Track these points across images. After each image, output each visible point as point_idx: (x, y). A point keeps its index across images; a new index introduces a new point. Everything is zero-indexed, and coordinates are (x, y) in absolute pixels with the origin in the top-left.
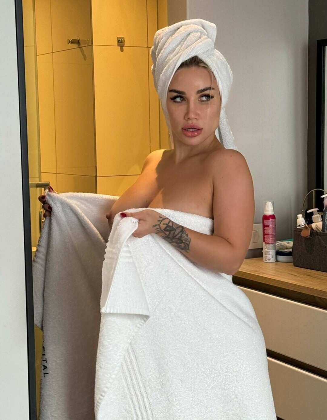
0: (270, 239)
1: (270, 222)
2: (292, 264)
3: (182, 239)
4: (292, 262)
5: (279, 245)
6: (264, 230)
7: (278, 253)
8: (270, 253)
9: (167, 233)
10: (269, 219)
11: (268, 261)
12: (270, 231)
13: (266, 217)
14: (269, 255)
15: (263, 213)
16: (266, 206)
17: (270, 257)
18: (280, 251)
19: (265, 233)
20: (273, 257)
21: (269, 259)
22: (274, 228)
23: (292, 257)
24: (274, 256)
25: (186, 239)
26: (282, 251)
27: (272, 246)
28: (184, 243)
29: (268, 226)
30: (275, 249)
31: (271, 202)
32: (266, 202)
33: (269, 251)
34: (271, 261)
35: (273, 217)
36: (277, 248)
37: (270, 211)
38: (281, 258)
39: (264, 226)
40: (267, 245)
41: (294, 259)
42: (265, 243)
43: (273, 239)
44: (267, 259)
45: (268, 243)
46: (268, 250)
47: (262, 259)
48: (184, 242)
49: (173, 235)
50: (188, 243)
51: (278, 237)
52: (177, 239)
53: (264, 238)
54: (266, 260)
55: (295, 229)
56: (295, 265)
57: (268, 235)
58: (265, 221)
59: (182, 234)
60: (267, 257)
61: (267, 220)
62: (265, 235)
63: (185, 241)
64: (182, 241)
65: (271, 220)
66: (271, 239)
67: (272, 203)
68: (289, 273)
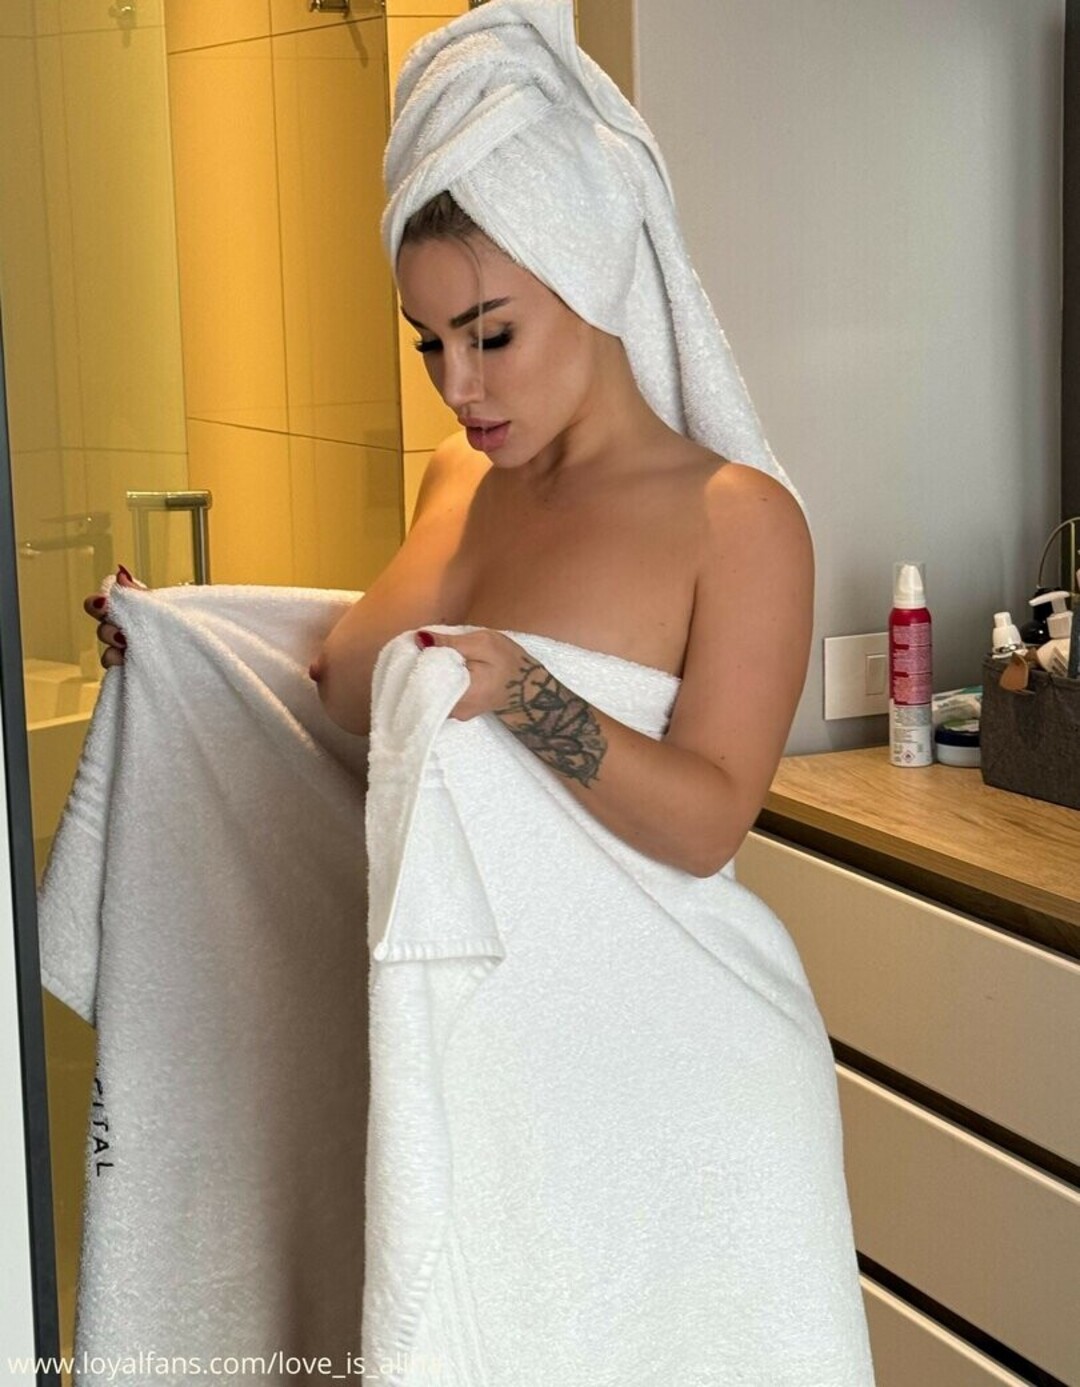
0: (912, 689)
1: (912, 634)
2: (978, 773)
3: (581, 740)
4: (975, 768)
5: (951, 706)
6: (892, 659)
7: (942, 736)
8: (911, 738)
9: (538, 714)
10: (908, 624)
11: (903, 763)
12: (911, 663)
13: (899, 618)
14: (909, 742)
15: (891, 601)
16: (902, 580)
17: (913, 748)
18: (947, 727)
19: (897, 669)
20: (920, 749)
21: (908, 756)
22: (928, 649)
23: (977, 749)
24: (927, 747)
25: (593, 740)
26: (955, 729)
27: (920, 711)
28: (584, 753)
29: (906, 647)
30: (931, 722)
31: (915, 565)
32: (899, 569)
33: (909, 731)
34: (915, 763)
35: (922, 615)
36: (936, 721)
37: (912, 598)
38: (948, 752)
39: (895, 647)
40: (902, 711)
41: (984, 759)
42: (897, 703)
43: (922, 688)
44: (900, 756)
45: (905, 703)
46: (906, 725)
47: (888, 750)
48: (585, 749)
49: (556, 724)
50: (597, 753)
51: (937, 682)
52: (565, 737)
53: (892, 685)
54: (898, 759)
55: (987, 661)
56: (989, 780)
57: (905, 675)
58: (896, 629)
59: (581, 725)
60: (901, 747)
61: (903, 628)
62: (895, 675)
63: (590, 747)
64: (580, 745)
65: (914, 626)
66: (914, 689)
67: (919, 569)
68: (957, 810)
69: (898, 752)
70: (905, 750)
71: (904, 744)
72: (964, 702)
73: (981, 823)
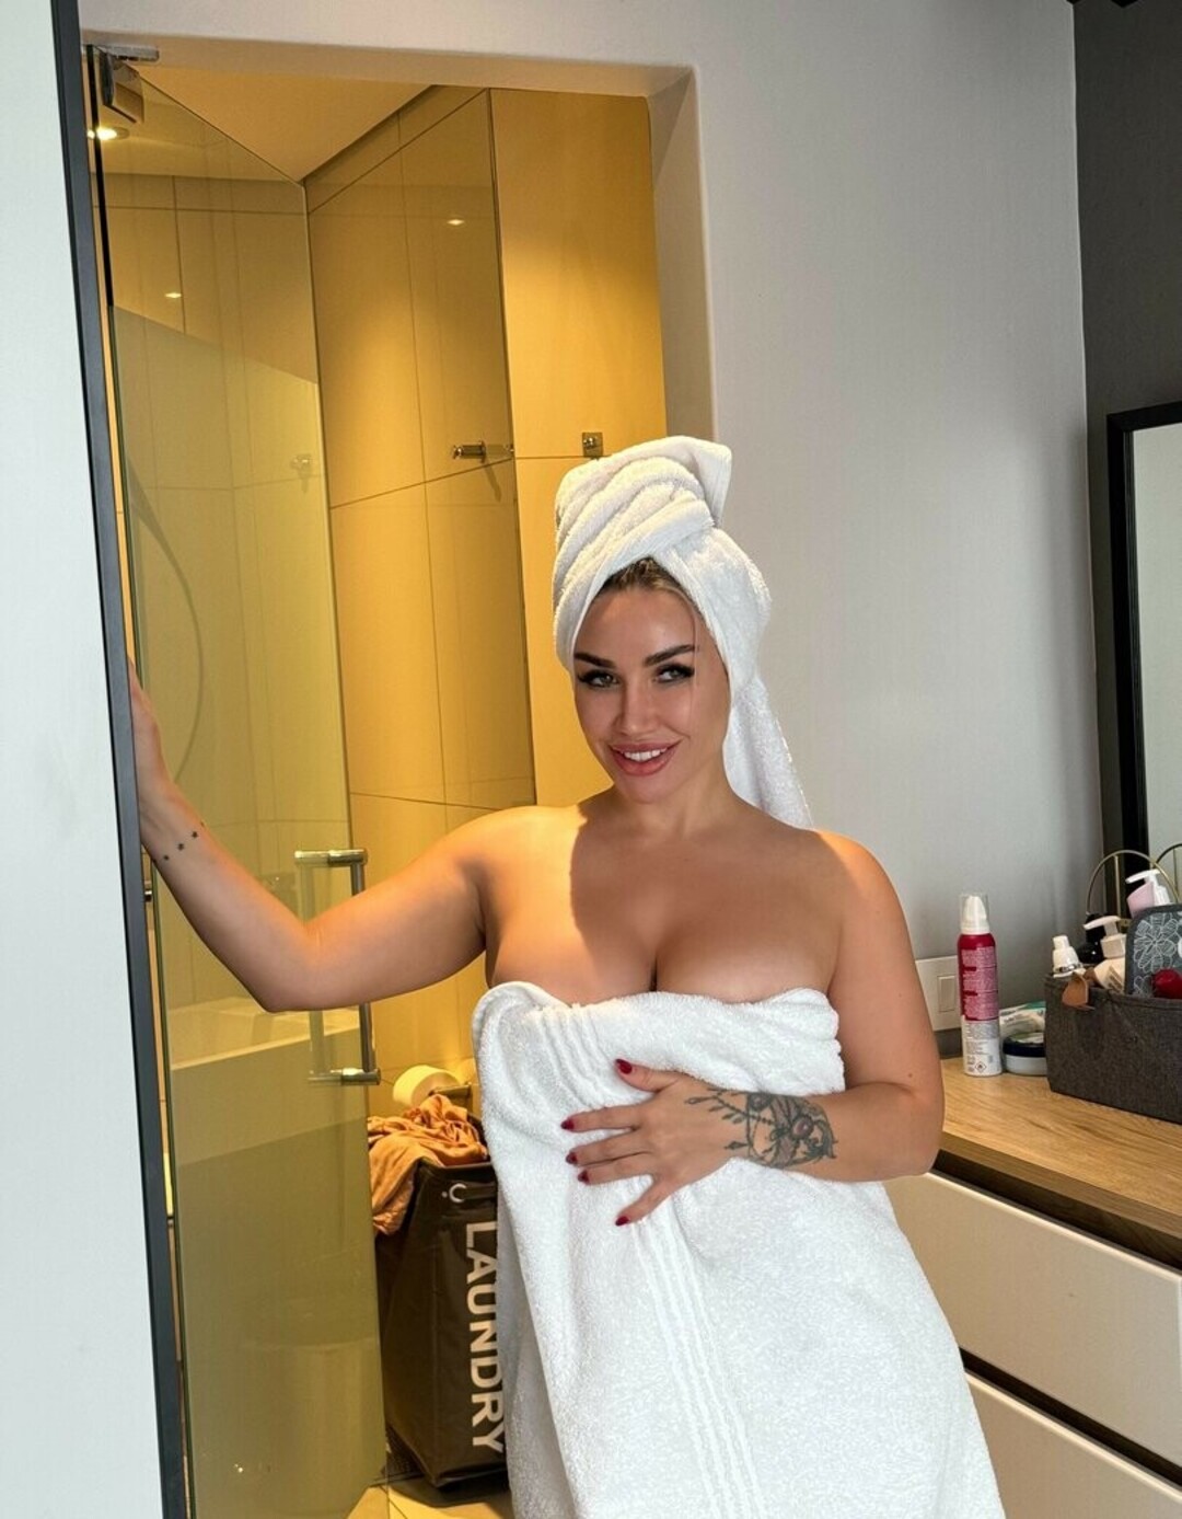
0: (981, 1006)
1: (978, 957)
2: (1045, 1082)
4: (1044, 1076)
5: (1015, 1021)
6: (962, 979)
7: (1009, 1048)
8: (982, 1050)
10: (975, 948)
11: (976, 1073)
12: (979, 983)
13: (967, 943)
14: (980, 1053)
15: (960, 929)
16: (967, 910)
17: (984, 1059)
18: (1014, 1040)
19: (966, 989)
20: (991, 1059)
21: (980, 1066)
22: (993, 971)
23: (1043, 1059)
24: (997, 1059)
26: (1021, 1041)
27: (989, 1026)
29: (974, 969)
30: (999, 1035)
31: (978, 895)
32: (965, 898)
33: (980, 1043)
34: (986, 1072)
35: (987, 940)
36: (1003, 1034)
37: (977, 924)
38: (1017, 1063)
39: (963, 969)
40: (973, 1026)
41: (1050, 1068)
42: (968, 1018)
43: (990, 1005)
44: (973, 1066)
45: (975, 1019)
46: (976, 1038)
47: (962, 1061)
51: (1003, 999)
53: (963, 1003)
54: (971, 1070)
55: (1048, 979)
56: (1055, 1088)
57: (974, 994)
58: (964, 952)
60: (974, 1058)
61: (971, 952)
62: (964, 994)
65: (980, 950)
66: (983, 1006)
67: (982, 900)
68: (1030, 1117)
69: (972, 1064)
70: (977, 1062)
71: (975, 1056)
72: (1027, 1017)
73: (1052, 1128)
